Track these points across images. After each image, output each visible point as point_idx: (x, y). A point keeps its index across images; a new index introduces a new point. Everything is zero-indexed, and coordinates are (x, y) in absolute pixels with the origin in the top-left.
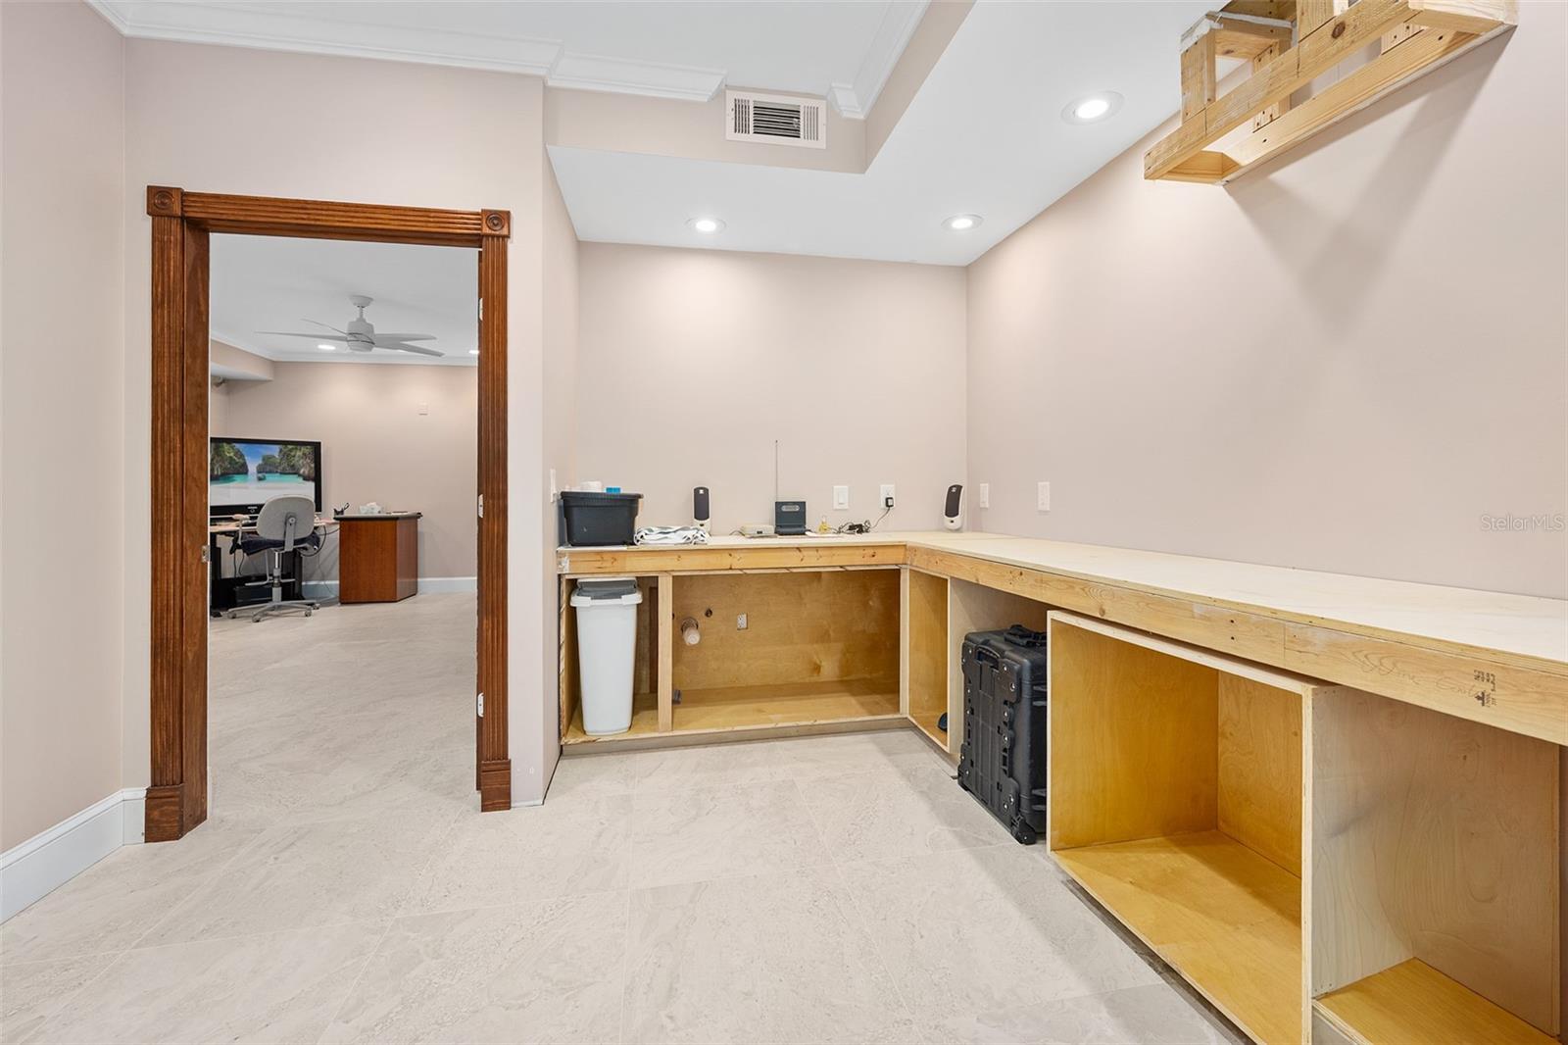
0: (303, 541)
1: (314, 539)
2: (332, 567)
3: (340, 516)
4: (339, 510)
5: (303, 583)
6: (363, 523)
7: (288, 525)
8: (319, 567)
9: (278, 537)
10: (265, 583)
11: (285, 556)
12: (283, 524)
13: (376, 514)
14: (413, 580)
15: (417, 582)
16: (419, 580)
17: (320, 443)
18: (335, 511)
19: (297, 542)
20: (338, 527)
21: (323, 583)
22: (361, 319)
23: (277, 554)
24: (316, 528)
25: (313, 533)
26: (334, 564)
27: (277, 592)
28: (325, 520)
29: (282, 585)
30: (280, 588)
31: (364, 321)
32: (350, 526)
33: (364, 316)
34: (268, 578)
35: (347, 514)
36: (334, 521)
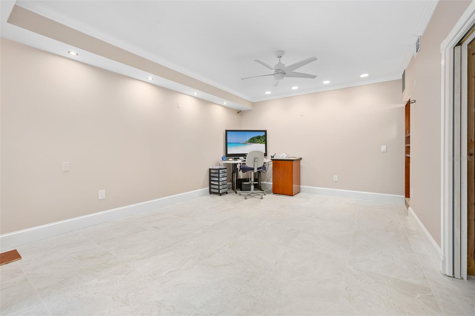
0: (260, 168)
1: (264, 167)
2: (270, 178)
3: (273, 159)
4: (272, 156)
5: (262, 182)
6: (280, 161)
7: (255, 162)
8: (266, 177)
9: (252, 166)
10: (249, 183)
11: (255, 174)
12: (253, 161)
13: (285, 158)
14: (298, 186)
15: (300, 187)
16: (301, 186)
17: (266, 130)
18: (271, 156)
19: (258, 169)
20: (272, 162)
21: (267, 183)
22: (280, 62)
23: (252, 172)
24: (264, 163)
25: (264, 165)
26: (271, 177)
27: (252, 187)
28: (268, 160)
29: (254, 184)
30: (253, 186)
31: (281, 63)
32: (276, 162)
33: (281, 62)
34: (250, 181)
35: (275, 158)
36: (271, 160)
